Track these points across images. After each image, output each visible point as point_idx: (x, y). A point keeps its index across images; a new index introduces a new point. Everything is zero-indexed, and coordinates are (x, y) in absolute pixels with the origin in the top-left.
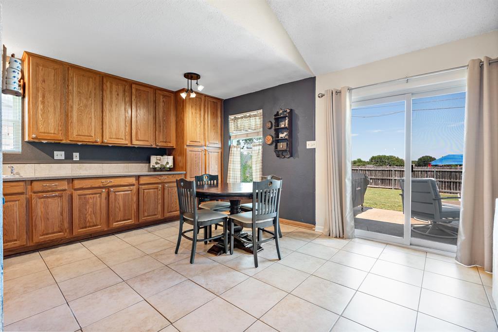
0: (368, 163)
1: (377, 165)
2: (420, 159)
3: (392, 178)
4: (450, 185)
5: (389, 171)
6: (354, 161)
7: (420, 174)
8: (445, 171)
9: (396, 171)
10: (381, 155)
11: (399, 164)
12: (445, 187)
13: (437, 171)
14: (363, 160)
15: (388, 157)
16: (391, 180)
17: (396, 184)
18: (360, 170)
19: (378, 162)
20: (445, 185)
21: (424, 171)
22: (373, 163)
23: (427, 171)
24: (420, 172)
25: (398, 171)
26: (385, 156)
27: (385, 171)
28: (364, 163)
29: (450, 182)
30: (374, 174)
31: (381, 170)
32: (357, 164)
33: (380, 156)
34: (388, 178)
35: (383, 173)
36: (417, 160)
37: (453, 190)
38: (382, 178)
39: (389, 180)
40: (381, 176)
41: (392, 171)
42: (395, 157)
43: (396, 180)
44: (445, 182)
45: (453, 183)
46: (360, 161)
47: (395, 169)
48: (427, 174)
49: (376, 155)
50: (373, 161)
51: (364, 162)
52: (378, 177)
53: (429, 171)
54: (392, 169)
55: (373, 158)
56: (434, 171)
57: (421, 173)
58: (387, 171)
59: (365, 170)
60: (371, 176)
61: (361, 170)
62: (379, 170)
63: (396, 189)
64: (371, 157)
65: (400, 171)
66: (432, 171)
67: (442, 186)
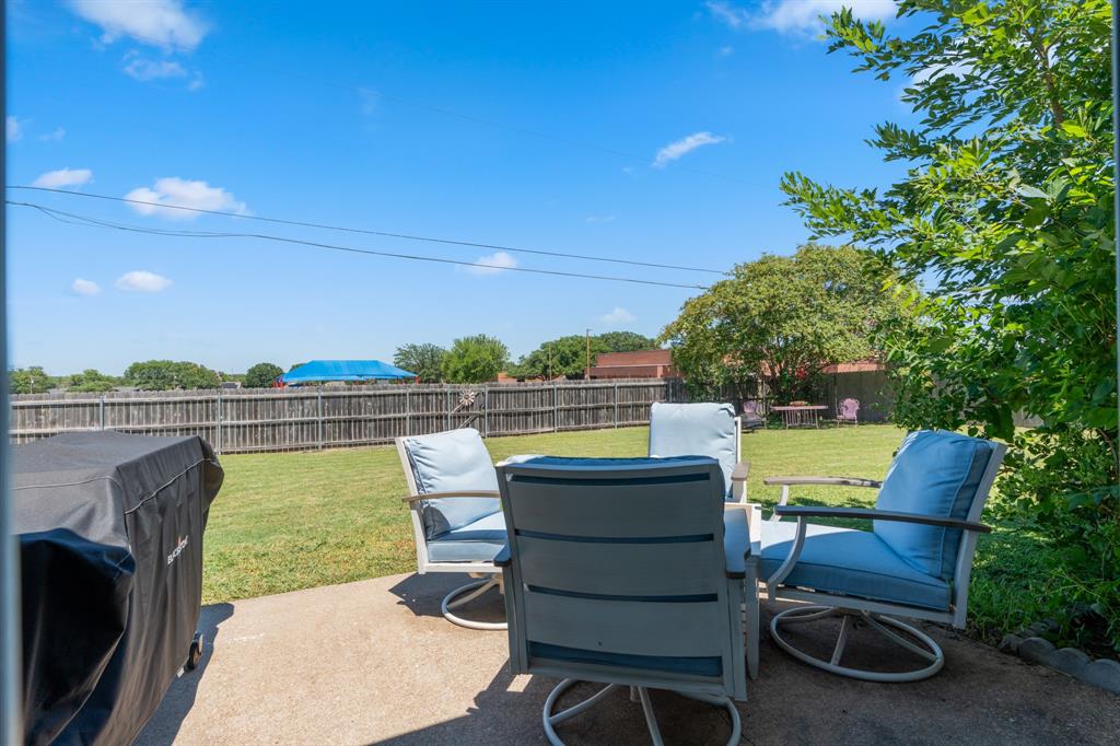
0: (122, 382)
1: (148, 386)
2: (252, 371)
3: (216, 423)
4: (350, 426)
5: (207, 402)
6: (73, 377)
7: (286, 407)
8: (339, 397)
9: (226, 401)
10: (159, 359)
11: (205, 383)
12: (340, 432)
13: (323, 397)
14: (103, 372)
15: (177, 364)
16: (214, 428)
17: (226, 441)
18: (105, 405)
19: (150, 378)
20: (340, 428)
21: (296, 398)
22: (135, 382)
23: (302, 398)
24: (286, 402)
25: (232, 401)
26: (169, 364)
27: (194, 402)
28: (108, 384)
29: (350, 422)
30: (159, 416)
31: (181, 402)
32: (85, 386)
33: (154, 362)
34: (205, 423)
35: (188, 411)
36: (246, 373)
37: (355, 438)
38: (184, 424)
39: (207, 428)
40: (182, 420)
41: (214, 401)
42: (195, 366)
43: (226, 427)
44: (339, 422)
45: (355, 421)
46: (93, 376)
47: (224, 396)
48: (303, 404)
49: (143, 359)
50: (136, 376)
51: (108, 379)
52: (171, 425)
53: (307, 398)
54: (216, 397)
55: (135, 370)
56: (317, 398)
57: (290, 405)
58: (201, 402)
59: (127, 404)
60: (148, 421)
61: (113, 404)
62: (175, 403)
63: (227, 453)
64: (131, 365)
65: (238, 401)
66: (313, 398)
67: (334, 432)
